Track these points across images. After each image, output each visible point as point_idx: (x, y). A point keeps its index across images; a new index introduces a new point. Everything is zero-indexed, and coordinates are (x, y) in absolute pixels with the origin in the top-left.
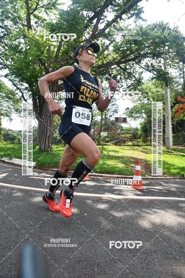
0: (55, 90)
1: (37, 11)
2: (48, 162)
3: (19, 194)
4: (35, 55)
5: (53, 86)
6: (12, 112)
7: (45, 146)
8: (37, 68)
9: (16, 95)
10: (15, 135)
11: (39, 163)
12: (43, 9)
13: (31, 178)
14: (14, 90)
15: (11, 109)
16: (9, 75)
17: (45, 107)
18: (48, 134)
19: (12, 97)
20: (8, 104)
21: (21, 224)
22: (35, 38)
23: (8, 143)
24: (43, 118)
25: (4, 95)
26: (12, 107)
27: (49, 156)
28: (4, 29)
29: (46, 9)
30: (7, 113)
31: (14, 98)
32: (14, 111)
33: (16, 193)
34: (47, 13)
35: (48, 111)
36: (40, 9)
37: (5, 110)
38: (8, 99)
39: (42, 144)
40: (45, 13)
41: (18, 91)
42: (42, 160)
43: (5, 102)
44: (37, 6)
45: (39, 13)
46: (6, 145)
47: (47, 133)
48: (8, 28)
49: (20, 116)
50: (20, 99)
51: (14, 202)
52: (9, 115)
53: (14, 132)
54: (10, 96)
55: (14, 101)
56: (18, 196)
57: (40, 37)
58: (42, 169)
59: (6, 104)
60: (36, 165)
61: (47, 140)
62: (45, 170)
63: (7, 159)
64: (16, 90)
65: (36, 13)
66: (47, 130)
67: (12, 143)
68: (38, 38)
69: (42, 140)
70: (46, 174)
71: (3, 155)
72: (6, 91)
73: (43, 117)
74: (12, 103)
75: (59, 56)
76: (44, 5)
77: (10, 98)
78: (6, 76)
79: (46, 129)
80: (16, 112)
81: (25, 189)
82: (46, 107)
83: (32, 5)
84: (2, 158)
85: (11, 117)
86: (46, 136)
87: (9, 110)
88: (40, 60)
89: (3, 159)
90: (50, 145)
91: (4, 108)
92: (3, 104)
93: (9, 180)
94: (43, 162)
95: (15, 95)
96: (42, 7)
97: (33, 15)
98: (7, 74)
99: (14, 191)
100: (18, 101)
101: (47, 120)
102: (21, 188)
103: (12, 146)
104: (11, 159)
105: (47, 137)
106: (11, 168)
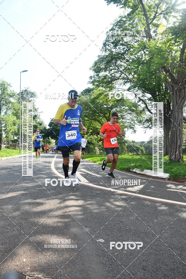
0: (183, 96)
1: (156, 19)
2: (182, 173)
3: (163, 208)
4: (160, 63)
5: (180, 92)
6: (135, 123)
7: (175, 156)
8: (162, 76)
9: (139, 107)
10: (138, 146)
11: (173, 175)
12: (162, 16)
13: (169, 191)
14: (136, 103)
15: (134, 121)
16: (132, 89)
17: (173, 115)
18: (179, 144)
19: (135, 109)
20: (131, 116)
21: (180, 243)
22: (157, 46)
23: (134, 154)
24: (172, 127)
25: (127, 108)
26: (135, 119)
27: (182, 167)
28: (125, 45)
29: (164, 14)
30: (130, 126)
31: (137, 110)
32: (137, 123)
33: (160, 206)
34: (166, 18)
35: (177, 119)
36: (159, 16)
37: (128, 123)
38: (131, 112)
39: (172, 154)
40: (164, 19)
41: (140, 103)
42: (176, 172)
43: (128, 115)
44: (155, 15)
45: (158, 20)
46: (133, 156)
47: (177, 142)
48: (128, 44)
49: (144, 127)
50: (143, 110)
51: (162, 217)
52: (133, 127)
53: (137, 143)
54: (133, 108)
55: (137, 113)
56: (163, 210)
57: (163, 44)
58: (177, 181)
59: (129, 117)
60: (170, 177)
61: (178, 150)
62: (181, 182)
63: (138, 170)
64: (138, 102)
65: (155, 22)
66: (177, 140)
67: (138, 154)
68: (160, 45)
69: (173, 151)
70: (184, 187)
71: (134, 166)
72: (128, 104)
73: (172, 125)
74: (135, 115)
75: (183, 59)
76: (163, 11)
77: (133, 111)
78: (129, 90)
79: (175, 138)
80: (139, 124)
81: (168, 202)
82: (175, 115)
83: (150, 15)
84: (133, 169)
85: (135, 129)
86: (176, 145)
87: (132, 122)
88: (164, 68)
89: (134, 171)
90: (181, 155)
91: (128, 121)
92: (126, 117)
93: (147, 191)
94: (177, 174)
95: (137, 107)
96: (161, 14)
97: (152, 25)
98: (129, 88)
99: (158, 205)
100: (141, 112)
101: (176, 128)
102: (164, 202)
103: (138, 157)
104: (142, 170)
105: (178, 147)
106: (145, 179)
